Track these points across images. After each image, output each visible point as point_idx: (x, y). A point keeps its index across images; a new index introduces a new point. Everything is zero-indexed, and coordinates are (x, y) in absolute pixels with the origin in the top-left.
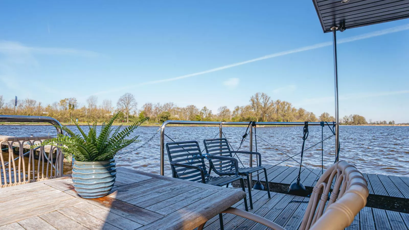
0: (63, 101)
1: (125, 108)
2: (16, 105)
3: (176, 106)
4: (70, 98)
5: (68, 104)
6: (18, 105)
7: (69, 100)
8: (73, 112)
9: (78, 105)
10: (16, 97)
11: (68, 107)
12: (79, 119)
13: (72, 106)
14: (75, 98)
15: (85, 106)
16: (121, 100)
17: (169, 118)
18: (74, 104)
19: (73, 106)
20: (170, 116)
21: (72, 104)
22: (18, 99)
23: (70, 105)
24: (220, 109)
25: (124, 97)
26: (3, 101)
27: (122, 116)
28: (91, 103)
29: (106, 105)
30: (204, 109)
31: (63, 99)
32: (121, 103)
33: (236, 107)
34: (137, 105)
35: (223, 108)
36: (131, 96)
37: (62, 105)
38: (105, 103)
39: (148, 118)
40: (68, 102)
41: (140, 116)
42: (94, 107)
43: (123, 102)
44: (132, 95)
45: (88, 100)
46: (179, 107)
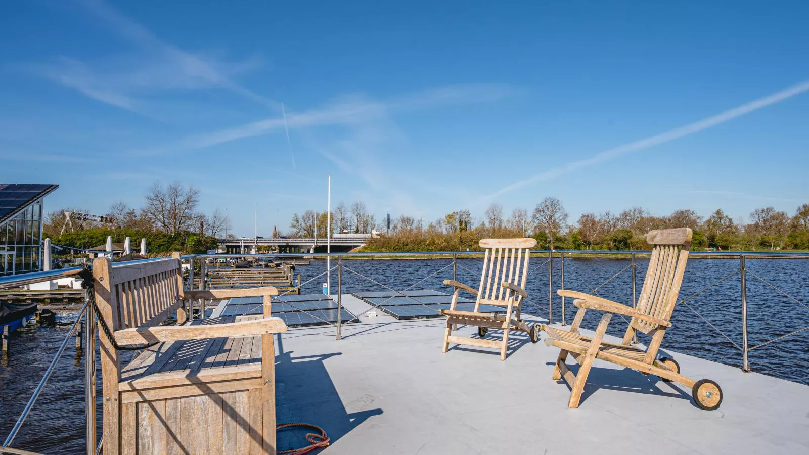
0: (450, 217)
1: (546, 225)
2: (389, 227)
3: (648, 214)
4: (461, 212)
5: (458, 222)
6: (391, 227)
7: (459, 214)
8: (464, 235)
9: (472, 221)
10: (389, 216)
11: (457, 225)
12: (473, 247)
13: (464, 225)
14: (467, 210)
15: (483, 222)
16: (538, 211)
17: (629, 241)
18: (467, 220)
19: (465, 223)
20: (631, 237)
21: (463, 220)
22: (391, 218)
23: (461, 223)
24: (755, 215)
25: (543, 205)
26: (374, 222)
27: (543, 238)
28: (493, 217)
29: (517, 218)
30: (715, 215)
31: (451, 213)
32: (538, 216)
33: (801, 206)
34: (567, 218)
35: (763, 211)
36: (556, 202)
37: (448, 223)
38: (517, 215)
39: (588, 243)
40: (457, 217)
41: (573, 239)
42: (497, 225)
43: (542, 214)
44: (558, 201)
45: (487, 213)
46: (655, 216)
